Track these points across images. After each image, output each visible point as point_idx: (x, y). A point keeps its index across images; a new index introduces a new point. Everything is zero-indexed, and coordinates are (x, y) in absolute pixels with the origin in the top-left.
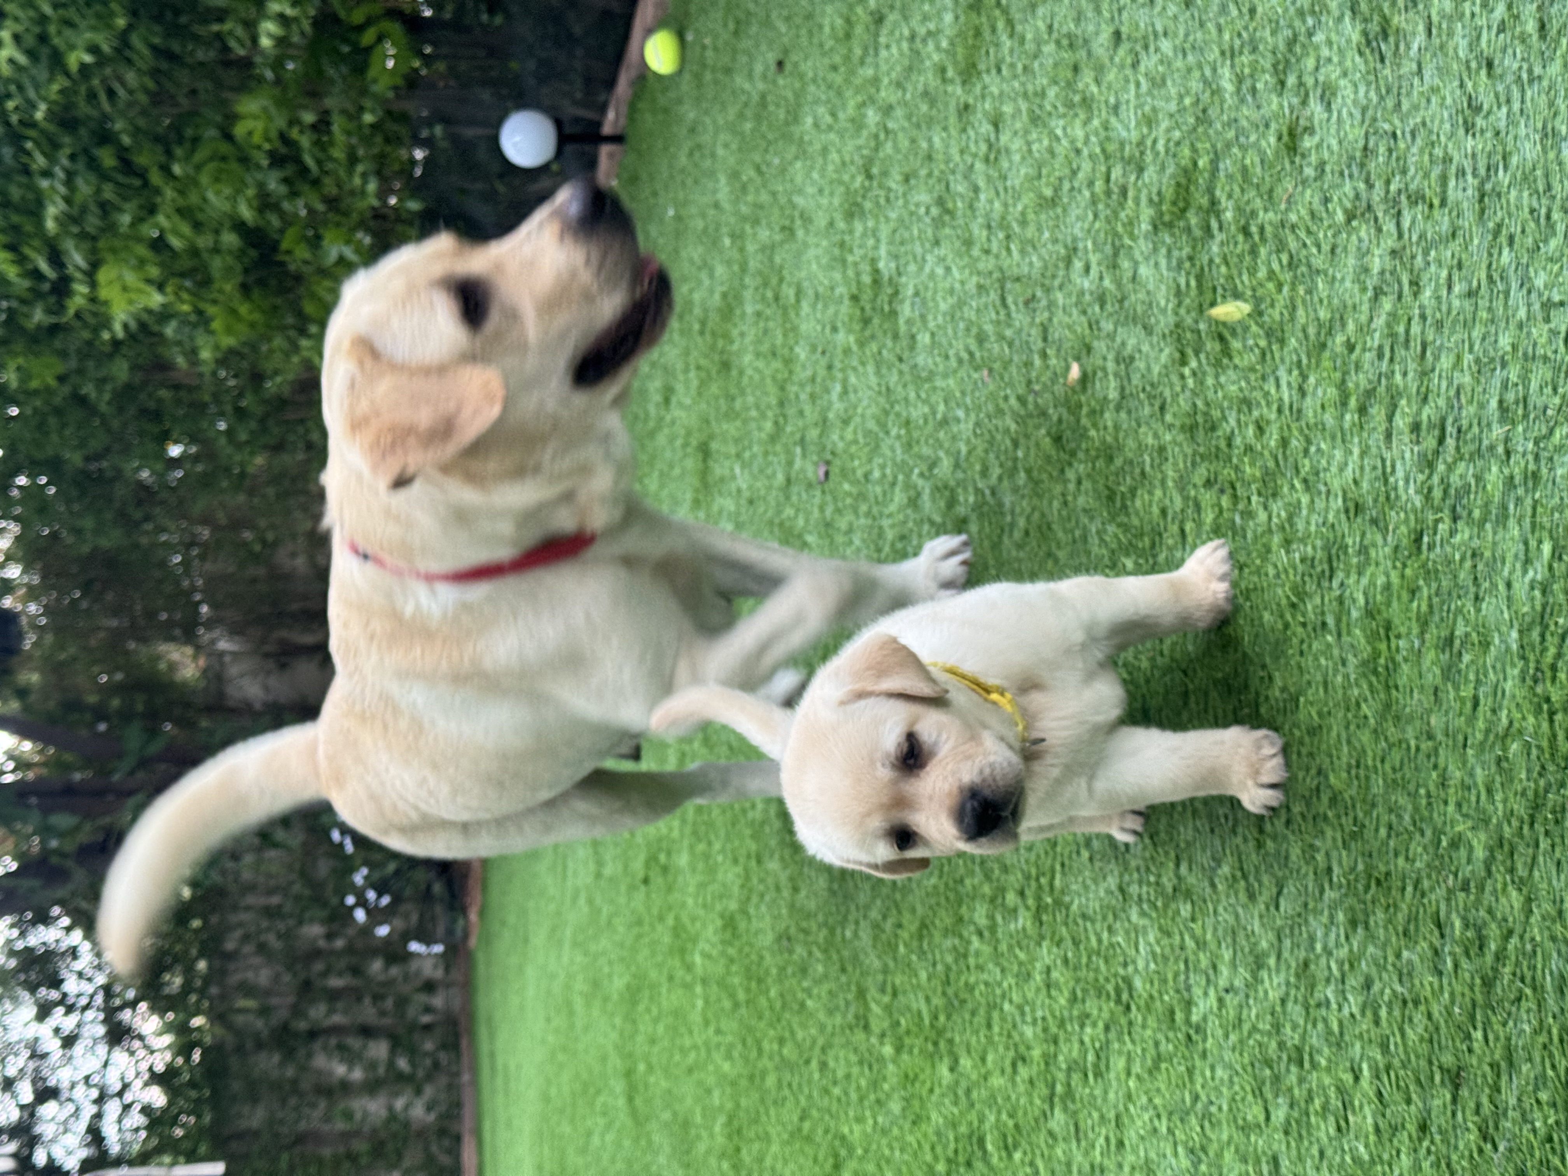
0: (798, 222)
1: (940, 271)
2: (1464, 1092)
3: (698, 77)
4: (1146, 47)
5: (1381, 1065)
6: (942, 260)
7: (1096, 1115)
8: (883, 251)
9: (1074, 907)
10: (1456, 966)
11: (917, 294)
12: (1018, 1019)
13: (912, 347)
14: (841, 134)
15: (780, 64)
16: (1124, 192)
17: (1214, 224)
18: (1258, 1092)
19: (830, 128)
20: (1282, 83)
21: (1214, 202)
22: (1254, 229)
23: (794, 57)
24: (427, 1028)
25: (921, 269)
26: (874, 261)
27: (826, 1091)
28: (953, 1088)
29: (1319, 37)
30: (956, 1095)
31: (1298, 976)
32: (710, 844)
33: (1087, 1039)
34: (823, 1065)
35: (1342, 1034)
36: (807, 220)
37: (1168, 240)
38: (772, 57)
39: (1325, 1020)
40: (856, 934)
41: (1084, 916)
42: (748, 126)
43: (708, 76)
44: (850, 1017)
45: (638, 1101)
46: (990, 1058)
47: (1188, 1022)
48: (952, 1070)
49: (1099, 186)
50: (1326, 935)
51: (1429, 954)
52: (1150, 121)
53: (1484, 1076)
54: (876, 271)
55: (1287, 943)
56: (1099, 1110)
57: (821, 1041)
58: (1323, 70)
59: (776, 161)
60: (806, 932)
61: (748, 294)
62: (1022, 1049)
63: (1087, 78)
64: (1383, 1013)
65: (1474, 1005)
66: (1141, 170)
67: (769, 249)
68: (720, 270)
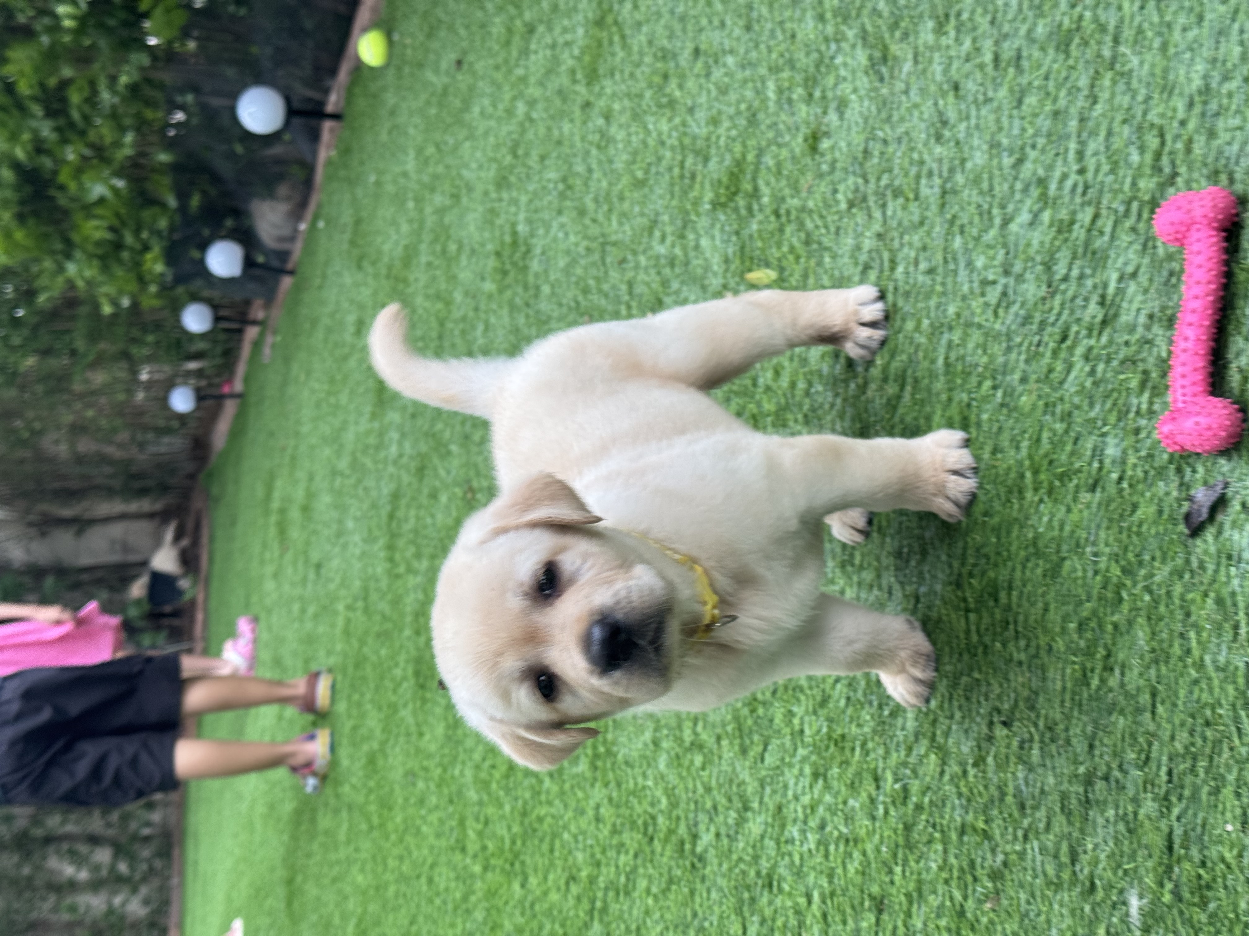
0: (464, 191)
1: (561, 235)
2: (885, 917)
3: (399, 69)
4: (716, 62)
5: (827, 892)
6: (562, 226)
7: (623, 927)
8: (522, 216)
9: (620, 757)
10: (886, 812)
11: (543, 253)
12: (573, 845)
13: (536, 296)
14: (499, 120)
15: (459, 63)
16: (693, 177)
17: (756, 207)
18: (739, 912)
19: (491, 117)
20: (811, 95)
21: (756, 189)
22: (782, 212)
23: (471, 58)
24: (147, 839)
25: (547, 232)
26: (514, 225)
27: (430, 901)
28: (521, 902)
29: (839, 60)
30: (524, 908)
31: (774, 817)
32: (362, 695)
33: (621, 864)
34: (430, 881)
35: (802, 865)
36: (470, 189)
37: (722, 217)
38: (453, 56)
39: (790, 855)
40: (462, 771)
41: (627, 763)
42: (433, 111)
43: (407, 70)
44: (452, 841)
45: (296, 905)
46: (551, 877)
47: (693, 852)
48: (523, 886)
49: (676, 171)
50: (796, 784)
51: (867, 801)
52: (715, 122)
53: (900, 904)
54: (515, 234)
55: (768, 790)
56: (625, 922)
57: (430, 861)
58: (841, 87)
59: (451, 141)
60: (426, 769)
61: (423, 247)
62: (574, 871)
63: (673, 84)
64: (832, 848)
65: (897, 846)
66: (706, 159)
67: (441, 212)
68: (405, 228)
